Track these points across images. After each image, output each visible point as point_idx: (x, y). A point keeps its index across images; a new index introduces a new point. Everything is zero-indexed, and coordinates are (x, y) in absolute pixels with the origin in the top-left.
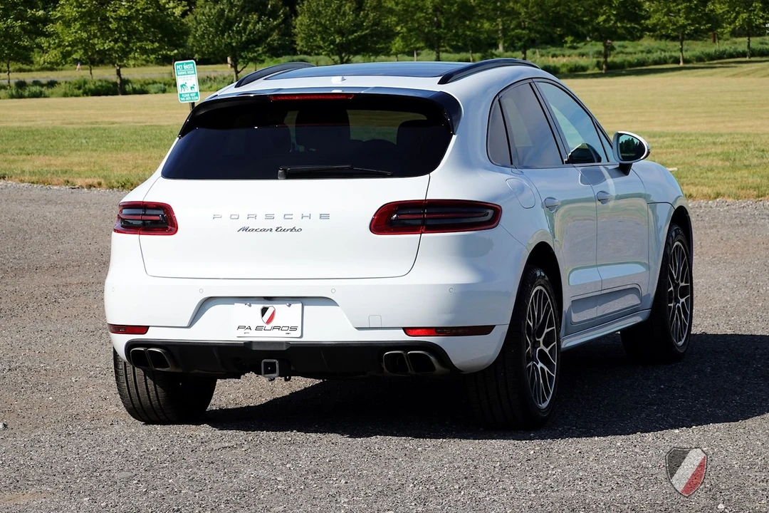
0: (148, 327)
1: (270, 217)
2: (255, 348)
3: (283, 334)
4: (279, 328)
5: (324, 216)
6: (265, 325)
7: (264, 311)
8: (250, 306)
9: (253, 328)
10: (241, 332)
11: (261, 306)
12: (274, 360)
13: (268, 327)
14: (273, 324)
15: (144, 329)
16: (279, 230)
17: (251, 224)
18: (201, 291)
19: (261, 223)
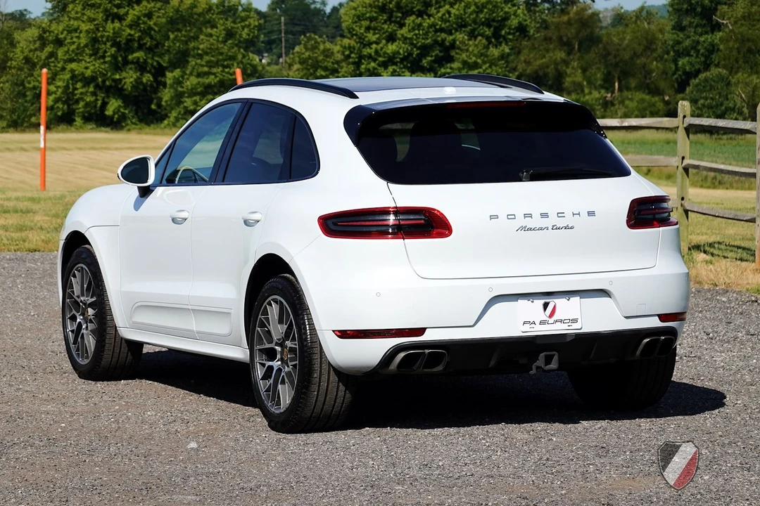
0: (426, 328)
1: (544, 215)
2: (538, 342)
3: (565, 326)
4: (561, 321)
5: (591, 214)
6: (548, 319)
7: (546, 306)
8: (532, 302)
9: (538, 323)
10: (527, 328)
11: (541, 302)
12: (554, 353)
13: (551, 321)
14: (555, 317)
15: (420, 331)
16: (555, 227)
17: (529, 223)
18: (491, 289)
19: (537, 222)
